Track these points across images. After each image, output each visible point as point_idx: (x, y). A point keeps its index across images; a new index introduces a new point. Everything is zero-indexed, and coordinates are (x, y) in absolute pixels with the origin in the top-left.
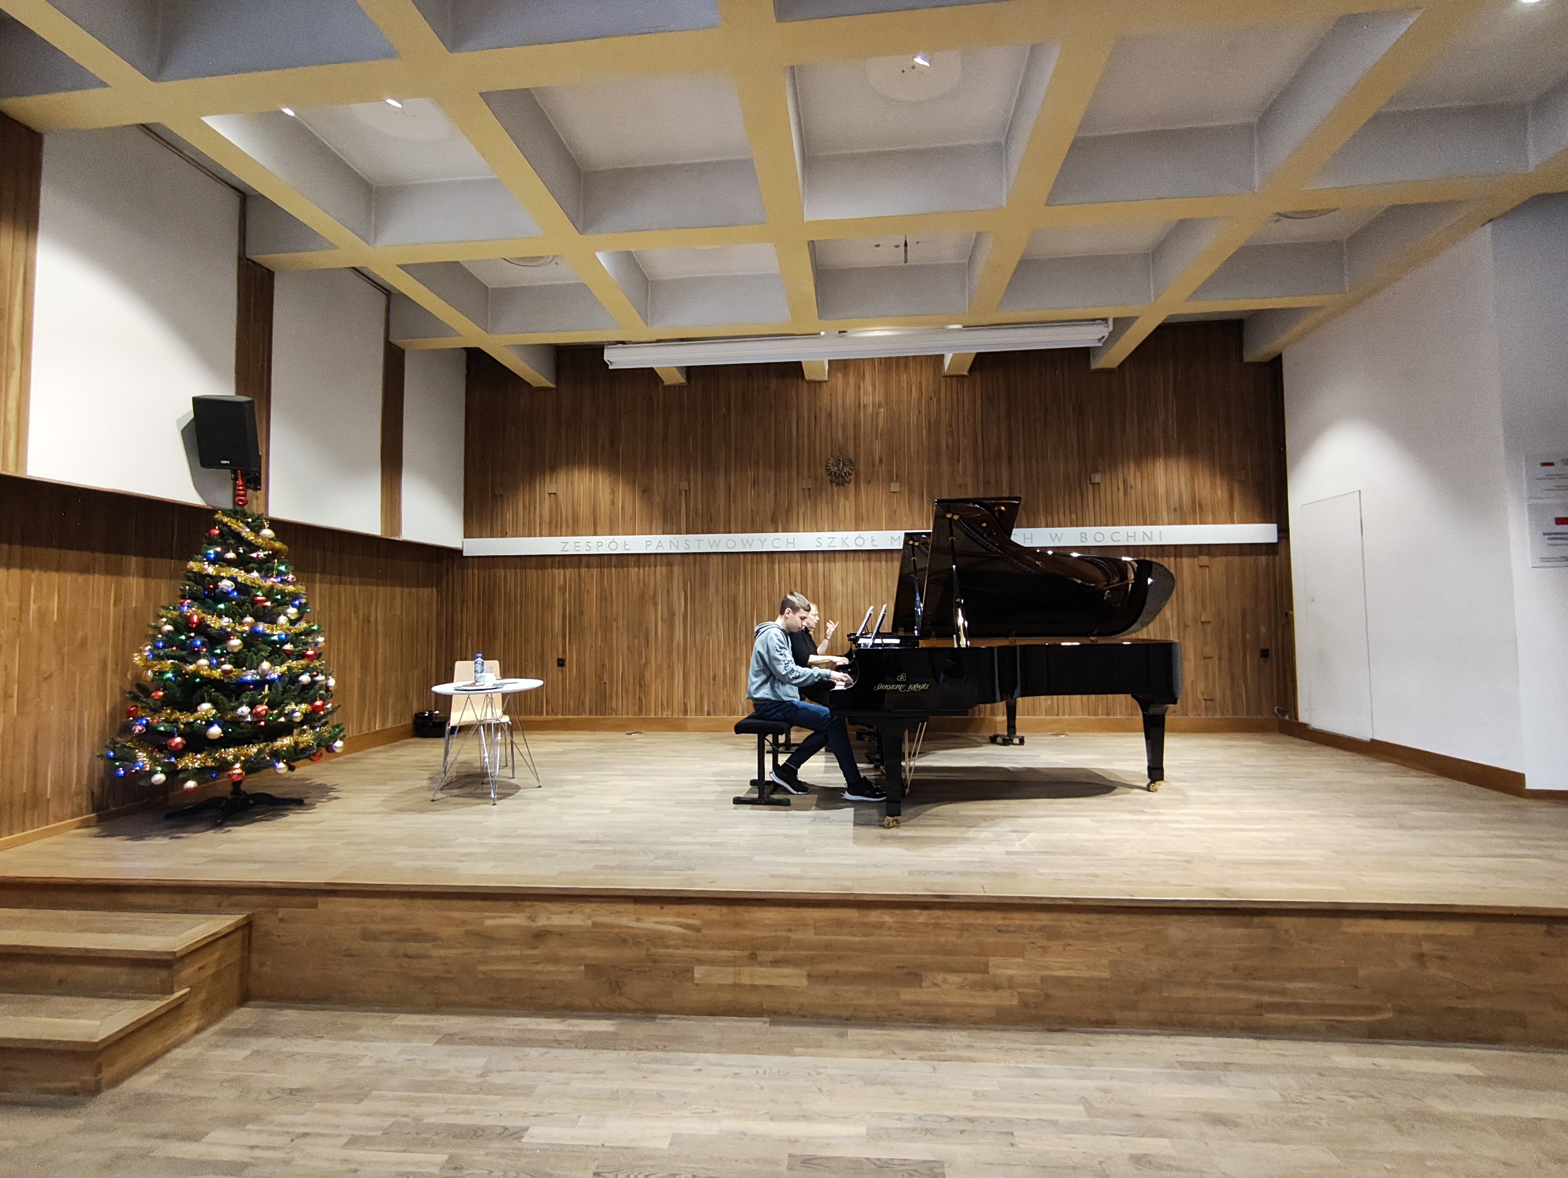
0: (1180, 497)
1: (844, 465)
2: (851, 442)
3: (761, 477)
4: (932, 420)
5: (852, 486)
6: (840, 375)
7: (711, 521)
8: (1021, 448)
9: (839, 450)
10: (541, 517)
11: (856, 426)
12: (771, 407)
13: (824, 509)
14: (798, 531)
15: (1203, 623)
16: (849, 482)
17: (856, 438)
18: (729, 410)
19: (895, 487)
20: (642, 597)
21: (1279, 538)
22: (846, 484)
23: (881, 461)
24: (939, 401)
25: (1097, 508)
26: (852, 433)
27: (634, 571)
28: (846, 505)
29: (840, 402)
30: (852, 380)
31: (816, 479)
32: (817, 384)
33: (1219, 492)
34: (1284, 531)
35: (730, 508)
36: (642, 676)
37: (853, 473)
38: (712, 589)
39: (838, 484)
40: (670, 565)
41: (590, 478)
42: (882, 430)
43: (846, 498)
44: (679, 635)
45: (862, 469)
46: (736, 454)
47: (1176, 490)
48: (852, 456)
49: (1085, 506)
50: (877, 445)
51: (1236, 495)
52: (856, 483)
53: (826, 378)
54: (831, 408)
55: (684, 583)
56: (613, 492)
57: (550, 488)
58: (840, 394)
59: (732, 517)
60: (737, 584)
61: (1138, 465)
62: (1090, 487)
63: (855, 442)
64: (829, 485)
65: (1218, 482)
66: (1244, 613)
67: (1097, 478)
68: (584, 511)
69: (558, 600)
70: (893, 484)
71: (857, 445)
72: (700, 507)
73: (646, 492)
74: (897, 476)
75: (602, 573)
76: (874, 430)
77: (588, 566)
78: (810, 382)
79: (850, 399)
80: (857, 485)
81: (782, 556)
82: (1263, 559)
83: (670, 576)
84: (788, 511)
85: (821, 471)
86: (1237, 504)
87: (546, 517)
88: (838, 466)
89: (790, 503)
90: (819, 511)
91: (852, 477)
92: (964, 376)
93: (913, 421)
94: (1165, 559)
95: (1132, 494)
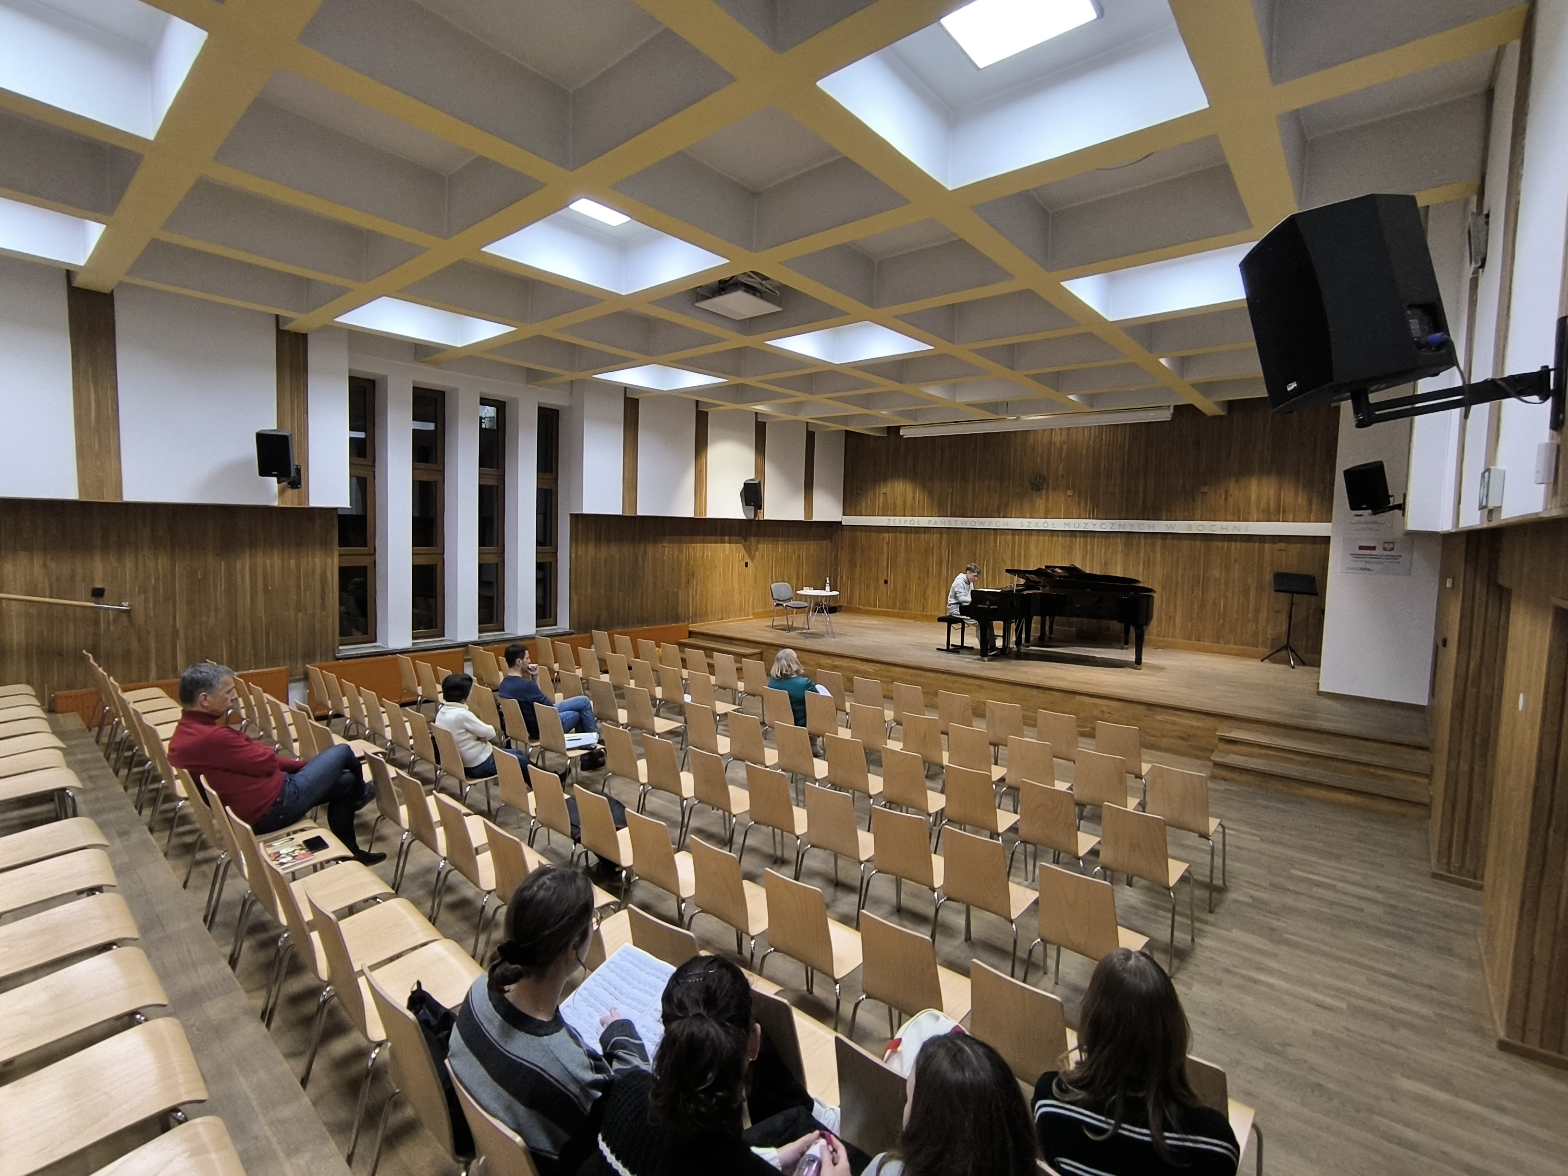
1: (1040, 479)
2: (1045, 465)
3: (992, 485)
4: (1096, 452)
5: (1044, 491)
7: (964, 510)
8: (1154, 469)
9: (1038, 469)
10: (878, 505)
11: (1050, 455)
12: (1000, 445)
13: (1027, 505)
14: (1012, 518)
16: (1043, 489)
17: (1049, 463)
19: (1070, 493)
20: (926, 550)
22: (1041, 490)
23: (1062, 476)
24: (1102, 439)
25: (1204, 509)
26: (1047, 459)
27: (923, 536)
28: (1040, 504)
29: (1040, 441)
31: (1023, 487)
35: (974, 503)
36: (925, 592)
37: (1045, 483)
38: (963, 548)
39: (1036, 490)
40: (941, 533)
41: (903, 485)
42: (1065, 457)
43: (1041, 498)
44: (944, 572)
45: (1051, 482)
46: (979, 472)
47: (1265, 498)
48: (1045, 473)
49: (1195, 507)
50: (1061, 466)
51: (1312, 503)
54: (1035, 445)
55: (948, 543)
56: (914, 493)
57: (883, 490)
59: (975, 508)
60: (976, 546)
61: (1237, 481)
62: (1200, 495)
63: (1048, 466)
64: (1031, 491)
65: (1299, 492)
67: (1204, 489)
68: (899, 502)
69: (885, 550)
70: (1069, 491)
72: (958, 503)
73: (931, 493)
74: (1072, 486)
75: (906, 538)
76: (1060, 457)
77: (900, 532)
79: (1046, 440)
80: (1047, 490)
81: (1002, 531)
83: (941, 541)
84: (1007, 505)
85: (1027, 483)
86: (1314, 508)
87: (881, 505)
88: (1036, 479)
89: (1008, 501)
90: (1024, 506)
91: (1045, 486)
93: (1084, 452)
94: (1252, 544)
95: (1231, 500)
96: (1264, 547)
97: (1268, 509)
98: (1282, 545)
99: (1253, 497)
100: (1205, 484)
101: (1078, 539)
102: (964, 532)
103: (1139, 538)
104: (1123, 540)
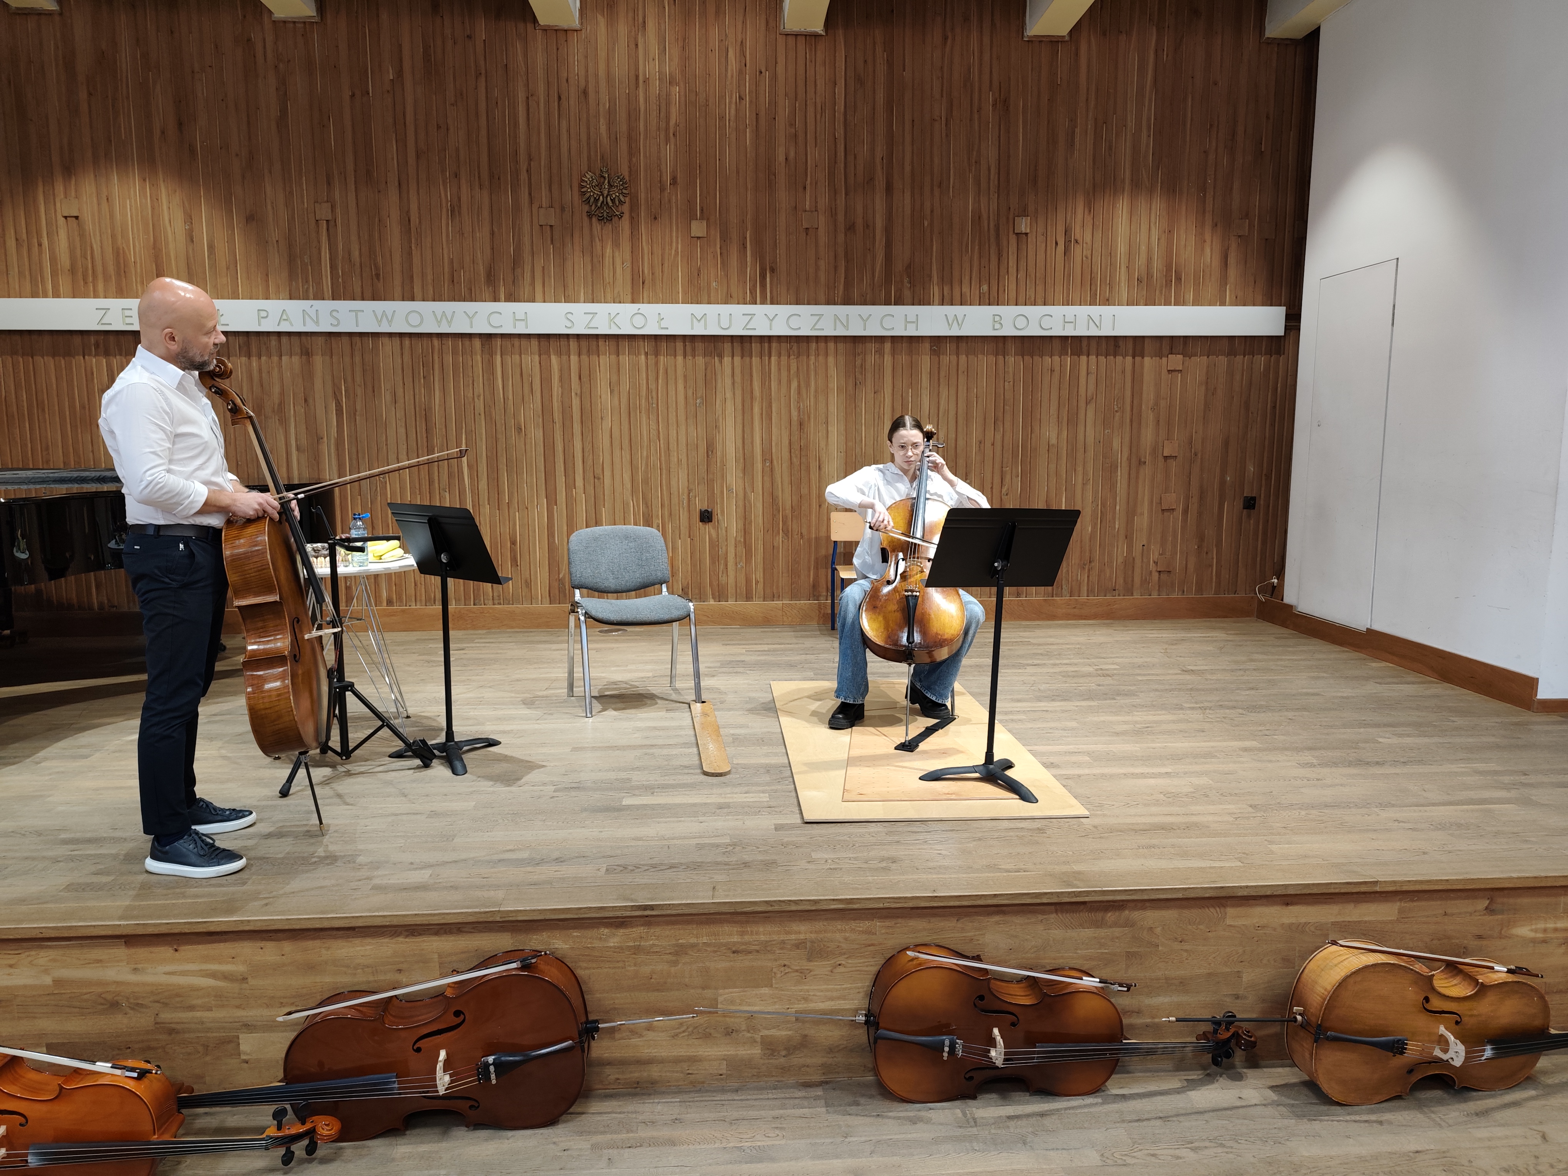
0: (1149, 260)
1: (610, 186)
2: (623, 145)
3: (464, 199)
4: (762, 114)
5: (625, 223)
6: (602, 21)
7: (378, 275)
8: (908, 168)
9: (602, 157)
10: (53, 260)
11: (632, 115)
12: (478, 75)
13: (578, 263)
14: (534, 301)
15: (1166, 458)
16: (620, 217)
17: (632, 139)
18: (400, 73)
19: (698, 228)
21: (1287, 328)
22: (615, 219)
23: (674, 181)
24: (774, 78)
25: (1022, 274)
26: (624, 128)
27: (240, 362)
28: (616, 259)
29: (602, 66)
30: (623, 29)
31: (563, 209)
32: (559, 34)
33: (1208, 251)
34: (1293, 319)
35: (410, 253)
37: (627, 199)
38: (386, 397)
39: (601, 219)
40: (307, 353)
41: (143, 190)
42: (677, 125)
43: (616, 244)
45: (642, 196)
46: (418, 157)
47: (1144, 248)
48: (624, 169)
49: (1003, 271)
50: (669, 151)
51: (1232, 260)
52: (632, 218)
53: (576, 23)
54: (587, 81)
55: (334, 384)
56: (189, 219)
57: (65, 206)
58: (602, 54)
59: (416, 270)
60: (429, 388)
61: (1089, 206)
62: (1013, 240)
63: (630, 147)
64: (586, 220)
65: (1208, 236)
66: (1226, 443)
67: (1024, 225)
68: (137, 251)
70: (694, 224)
71: (632, 152)
72: (356, 253)
73: (253, 219)
74: (702, 210)
76: (663, 125)
78: (546, 30)
79: (621, 68)
80: (634, 221)
81: (507, 343)
82: (1261, 361)
84: (516, 263)
85: (572, 196)
86: (1233, 272)
87: (64, 260)
88: (600, 185)
89: (518, 249)
90: (569, 264)
91: (626, 208)
92: (816, 36)
93: (730, 112)
94: (1119, 359)
95: (1077, 252)
96: (1142, 366)
97: (1149, 275)
98: (1176, 360)
99: (1121, 248)
100: (1024, 213)
101: (727, 360)
102: (387, 347)
103: (880, 352)
104: (842, 359)
